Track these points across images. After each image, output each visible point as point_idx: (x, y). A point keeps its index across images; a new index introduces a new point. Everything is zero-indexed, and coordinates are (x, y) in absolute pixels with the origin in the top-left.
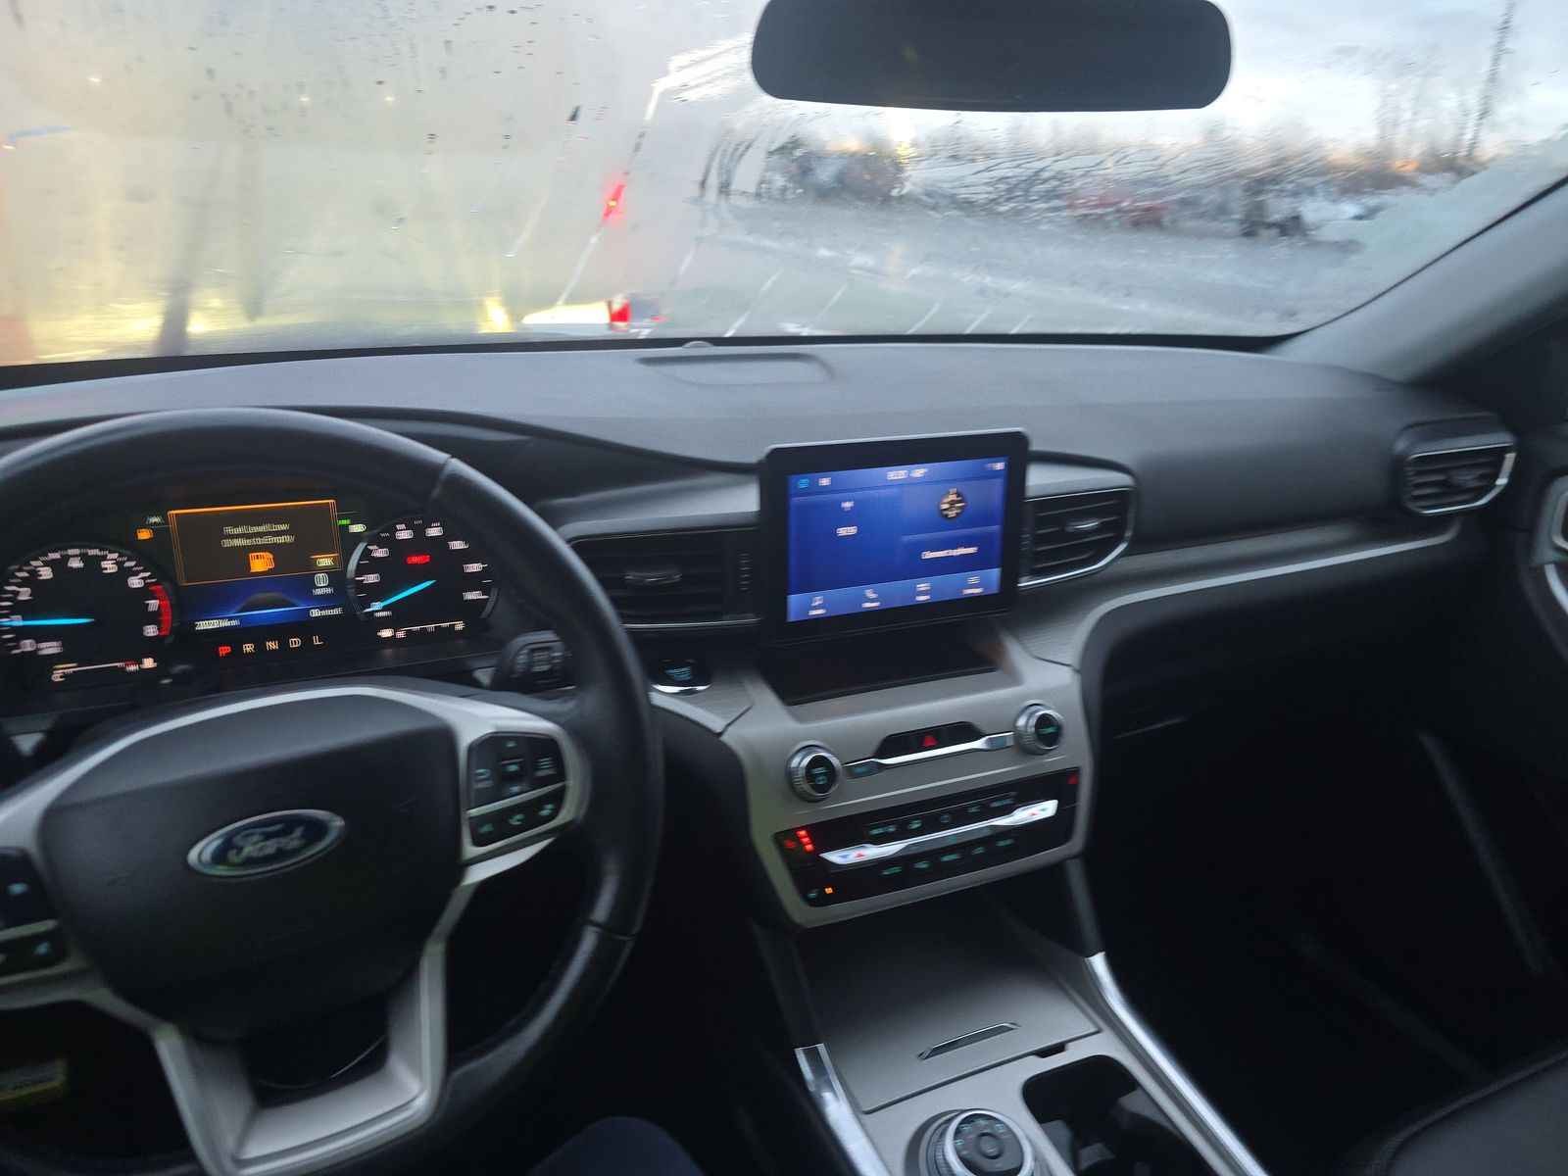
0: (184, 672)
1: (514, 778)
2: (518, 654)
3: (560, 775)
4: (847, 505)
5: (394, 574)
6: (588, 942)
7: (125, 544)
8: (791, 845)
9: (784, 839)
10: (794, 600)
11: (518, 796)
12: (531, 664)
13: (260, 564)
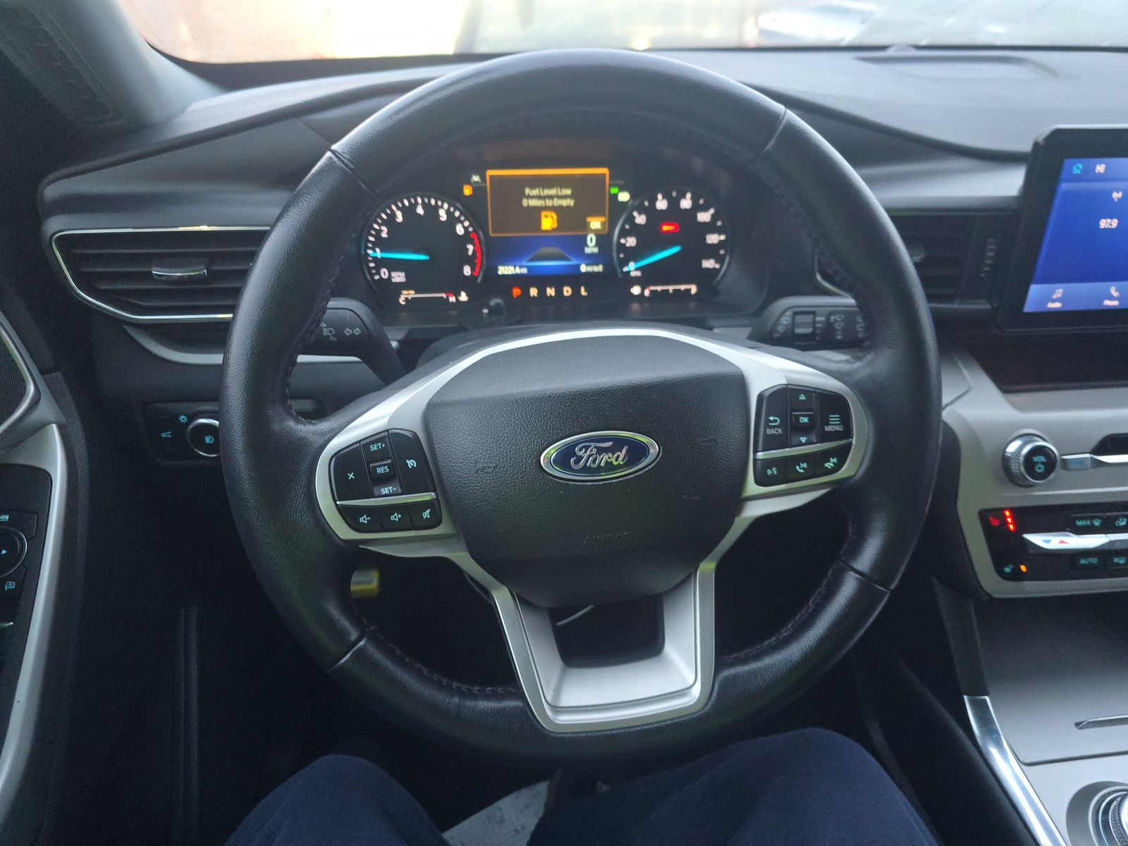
0: (498, 305)
1: (804, 430)
2: (782, 314)
3: (847, 433)
4: (1116, 196)
5: (650, 239)
6: (849, 587)
7: (454, 197)
8: (996, 523)
9: (989, 518)
10: (1035, 290)
11: (805, 447)
12: (794, 325)
13: (548, 222)
